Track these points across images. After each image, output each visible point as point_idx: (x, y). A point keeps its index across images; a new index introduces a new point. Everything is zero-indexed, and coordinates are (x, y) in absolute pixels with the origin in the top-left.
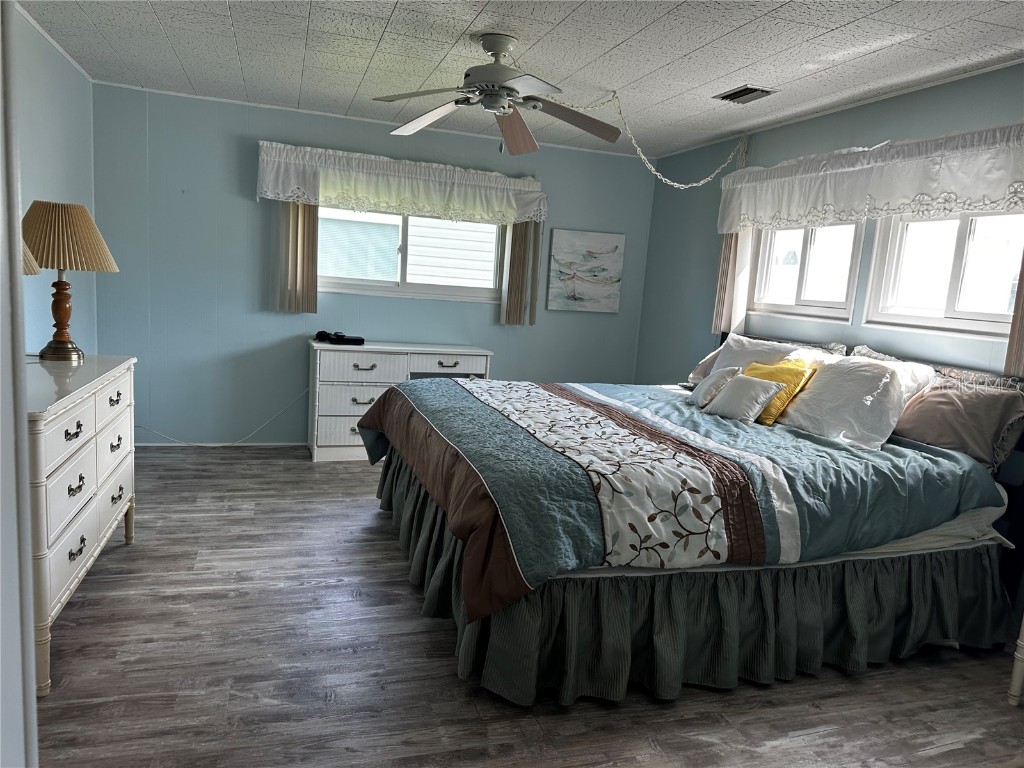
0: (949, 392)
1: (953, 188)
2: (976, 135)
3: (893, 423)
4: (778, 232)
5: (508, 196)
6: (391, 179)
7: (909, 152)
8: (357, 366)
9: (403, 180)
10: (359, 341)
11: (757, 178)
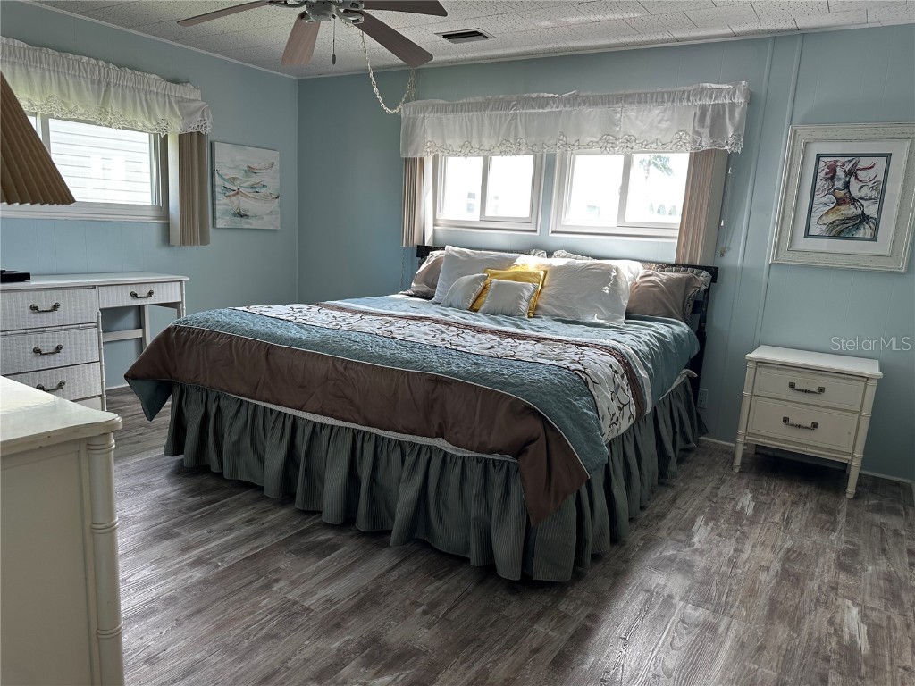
0: (652, 278)
1: (632, 132)
2: (649, 95)
3: (625, 303)
4: (449, 158)
5: (170, 103)
6: (32, 70)
7: (595, 102)
8: (36, 308)
9: (47, 73)
10: (25, 277)
11: (443, 109)
